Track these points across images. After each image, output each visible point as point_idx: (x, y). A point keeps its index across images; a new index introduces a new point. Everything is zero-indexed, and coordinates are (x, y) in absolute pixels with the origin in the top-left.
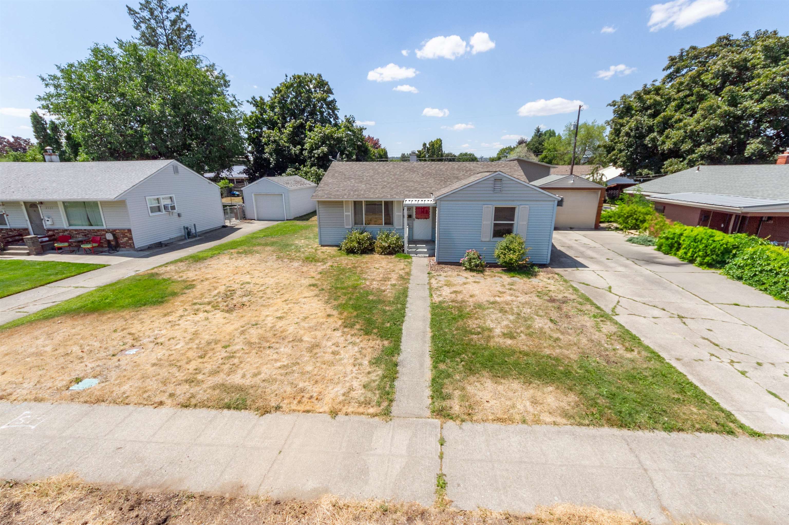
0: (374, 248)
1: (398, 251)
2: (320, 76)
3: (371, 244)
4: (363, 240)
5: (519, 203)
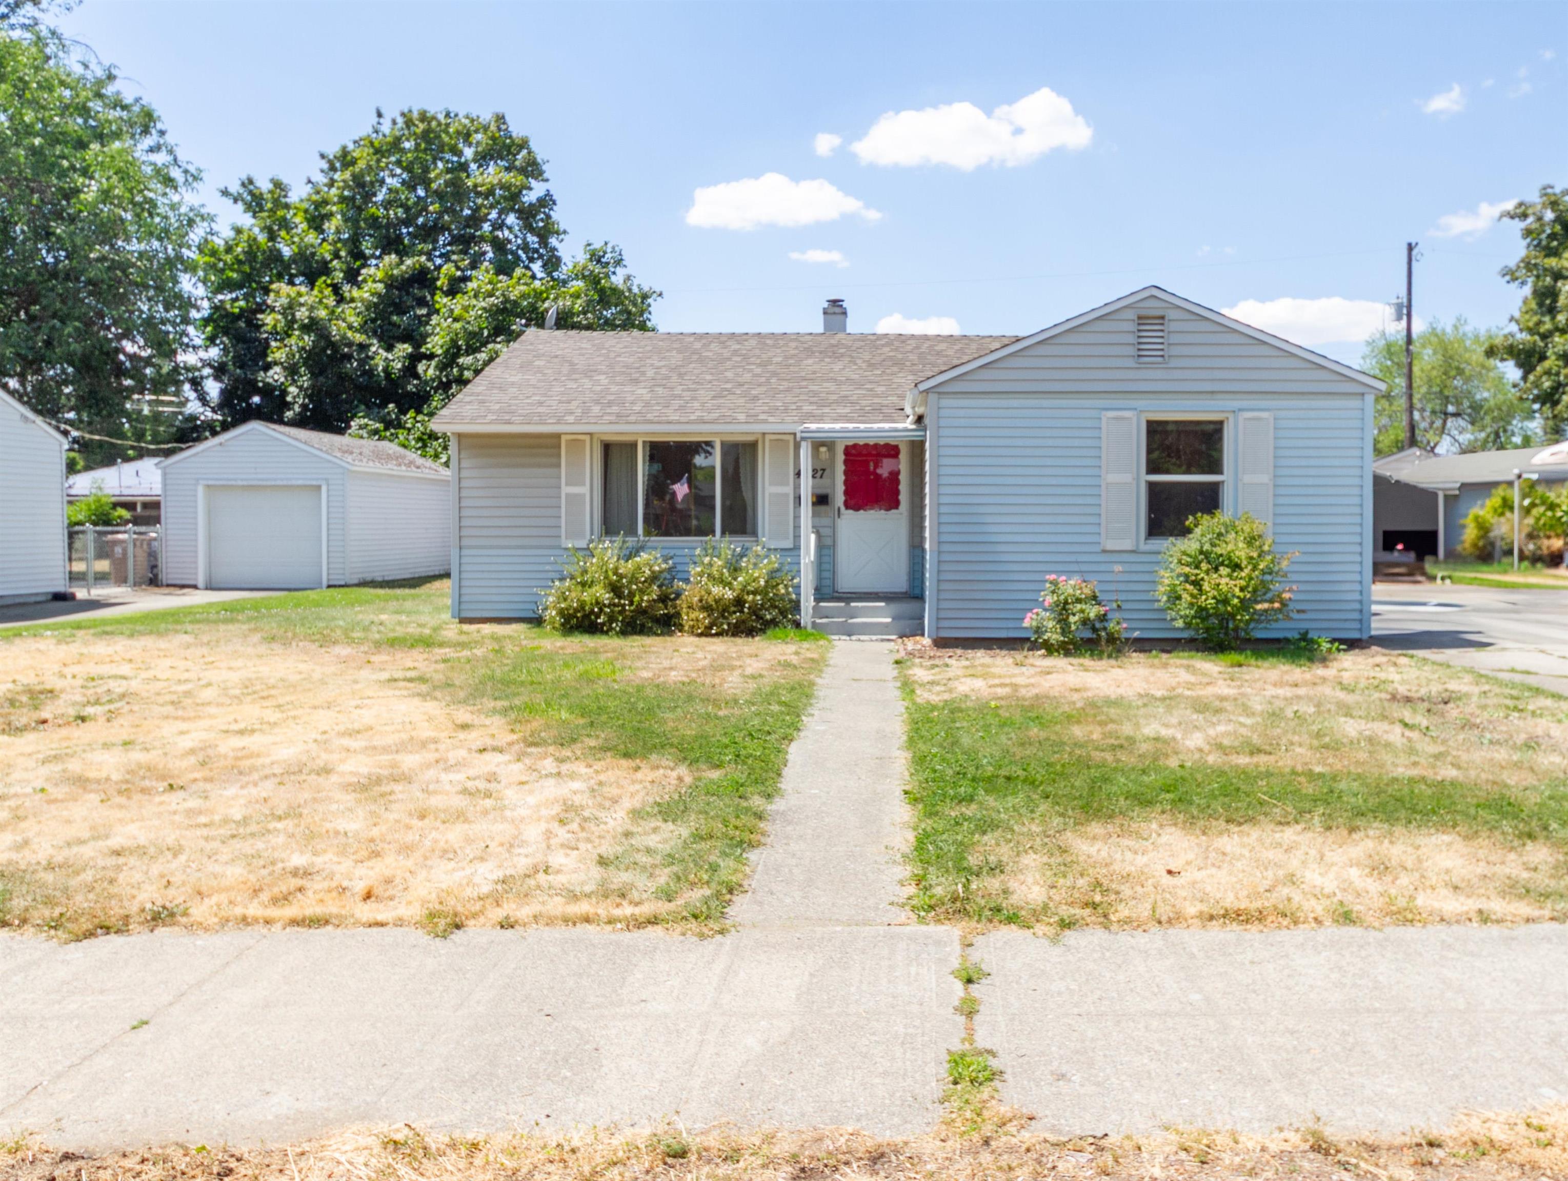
0: (678, 615)
1: (773, 623)
2: (500, 119)
3: (664, 599)
4: (633, 579)
5: (1235, 404)
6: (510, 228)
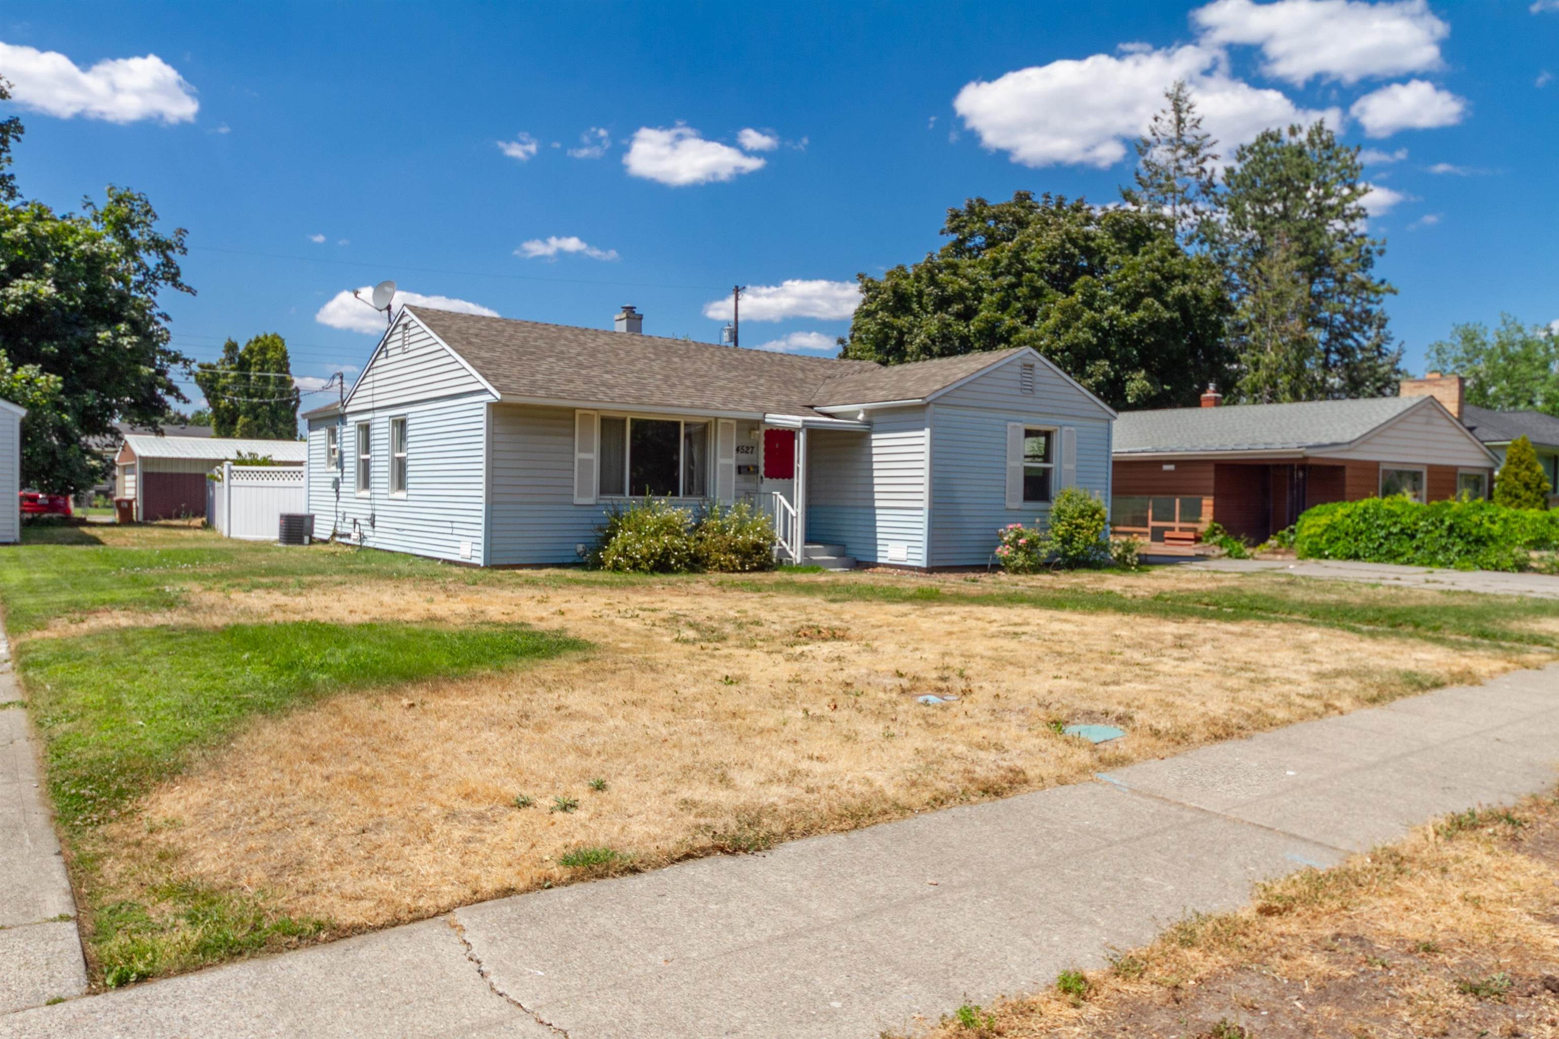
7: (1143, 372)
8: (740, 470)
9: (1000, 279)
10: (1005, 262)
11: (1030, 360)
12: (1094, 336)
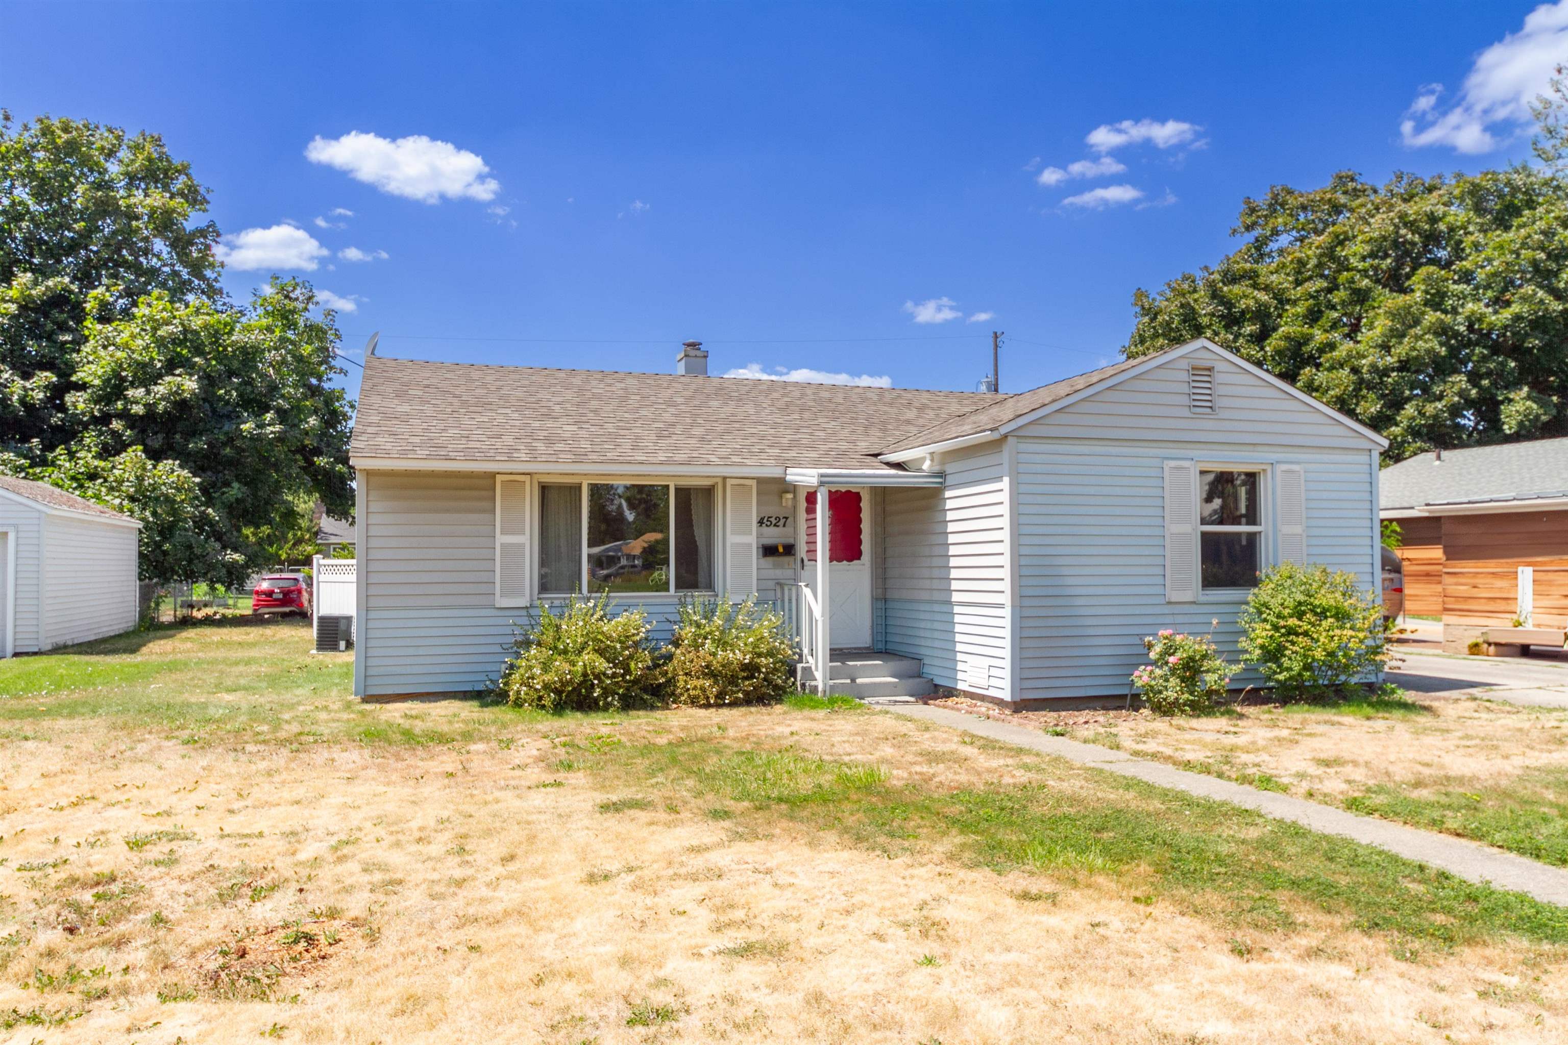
0: (672, 683)
5: (1273, 456)
6: (158, 256)
7: (1526, 389)
8: (769, 551)
9: (1306, 285)
10: (1313, 262)
11: (1205, 359)
12: (1441, 344)
